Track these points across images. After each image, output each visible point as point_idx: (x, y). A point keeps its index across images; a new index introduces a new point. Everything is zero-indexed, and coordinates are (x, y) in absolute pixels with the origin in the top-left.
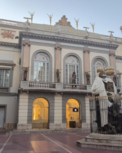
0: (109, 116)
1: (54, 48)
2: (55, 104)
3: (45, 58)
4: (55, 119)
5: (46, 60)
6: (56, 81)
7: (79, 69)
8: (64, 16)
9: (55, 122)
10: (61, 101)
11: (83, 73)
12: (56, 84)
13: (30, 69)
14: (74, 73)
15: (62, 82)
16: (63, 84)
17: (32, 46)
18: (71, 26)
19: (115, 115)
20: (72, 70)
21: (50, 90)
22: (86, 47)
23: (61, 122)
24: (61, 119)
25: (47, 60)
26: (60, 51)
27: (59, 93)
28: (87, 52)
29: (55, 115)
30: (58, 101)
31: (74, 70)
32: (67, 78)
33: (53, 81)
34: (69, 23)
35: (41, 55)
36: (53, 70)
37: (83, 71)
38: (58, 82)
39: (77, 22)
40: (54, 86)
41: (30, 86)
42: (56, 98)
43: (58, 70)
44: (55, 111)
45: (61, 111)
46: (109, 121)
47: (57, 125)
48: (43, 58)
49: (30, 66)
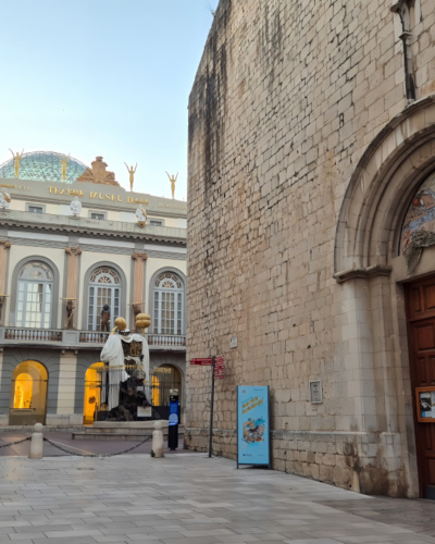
0: (122, 396)
1: (63, 251)
2: (61, 375)
3: (44, 273)
4: (59, 404)
5: (45, 278)
6: (66, 325)
7: (119, 298)
8: (99, 159)
9: (60, 412)
10: (74, 368)
11: (128, 307)
12: (64, 332)
13: (8, 299)
14: (106, 308)
15: (79, 327)
16: (78, 333)
17: (13, 247)
18: (116, 184)
19: (131, 394)
20: (104, 299)
21: (50, 346)
22: (139, 246)
23: (72, 411)
24: (72, 404)
25: (48, 277)
26: (77, 258)
27: (70, 351)
28: (139, 260)
29: (60, 396)
30: (68, 366)
31: (109, 300)
32: (91, 317)
33: (59, 326)
34: (111, 175)
35: (35, 266)
36: (60, 302)
37: (128, 302)
38: (68, 328)
39: (132, 173)
40: (59, 337)
41: (6, 337)
42: (63, 360)
43: (70, 303)
44: (60, 389)
45: (73, 389)
46: (120, 403)
47: (62, 417)
48: (40, 274)
49: (9, 293)
